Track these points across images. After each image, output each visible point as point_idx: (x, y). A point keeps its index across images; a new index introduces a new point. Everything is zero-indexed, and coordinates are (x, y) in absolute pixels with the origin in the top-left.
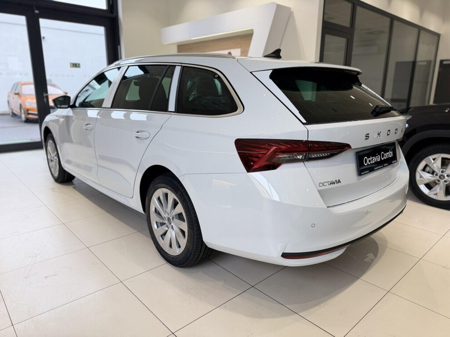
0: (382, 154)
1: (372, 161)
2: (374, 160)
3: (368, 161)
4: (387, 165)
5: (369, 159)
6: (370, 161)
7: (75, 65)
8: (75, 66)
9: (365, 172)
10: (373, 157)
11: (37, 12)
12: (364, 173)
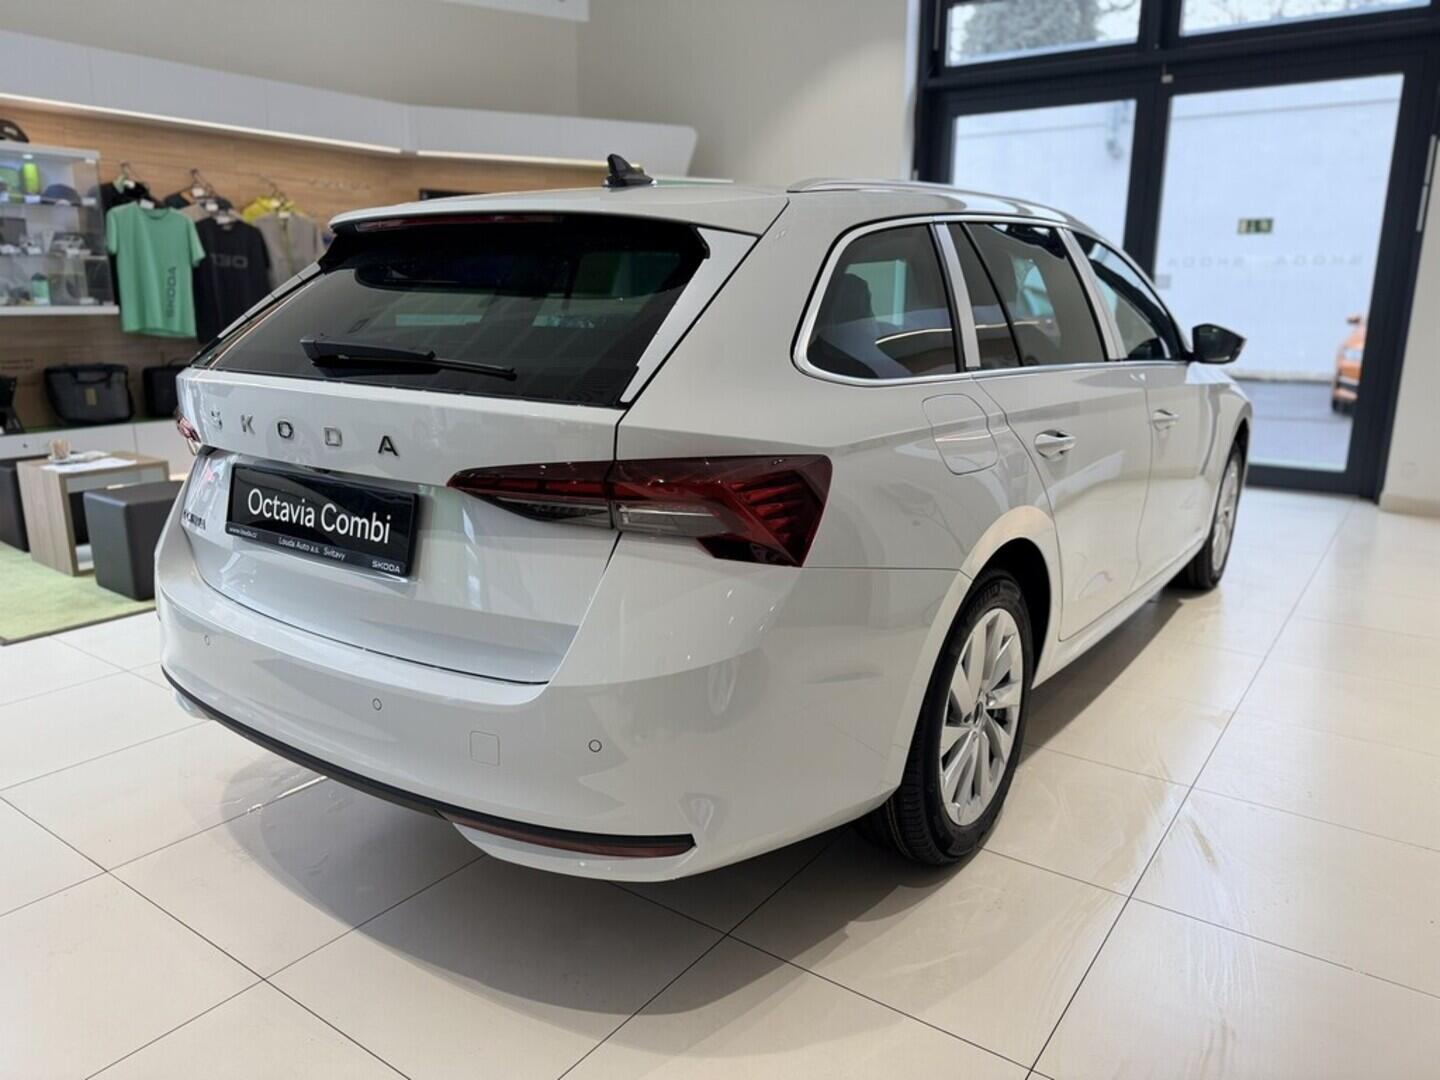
0: (329, 510)
1: (278, 514)
2: (287, 511)
3: (262, 505)
4: (338, 560)
5: (268, 500)
6: (269, 508)
7: (1256, 226)
8: (1253, 228)
9: (243, 533)
10: (285, 504)
11: (1167, 79)
12: (238, 531)
